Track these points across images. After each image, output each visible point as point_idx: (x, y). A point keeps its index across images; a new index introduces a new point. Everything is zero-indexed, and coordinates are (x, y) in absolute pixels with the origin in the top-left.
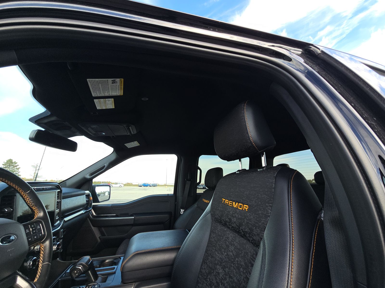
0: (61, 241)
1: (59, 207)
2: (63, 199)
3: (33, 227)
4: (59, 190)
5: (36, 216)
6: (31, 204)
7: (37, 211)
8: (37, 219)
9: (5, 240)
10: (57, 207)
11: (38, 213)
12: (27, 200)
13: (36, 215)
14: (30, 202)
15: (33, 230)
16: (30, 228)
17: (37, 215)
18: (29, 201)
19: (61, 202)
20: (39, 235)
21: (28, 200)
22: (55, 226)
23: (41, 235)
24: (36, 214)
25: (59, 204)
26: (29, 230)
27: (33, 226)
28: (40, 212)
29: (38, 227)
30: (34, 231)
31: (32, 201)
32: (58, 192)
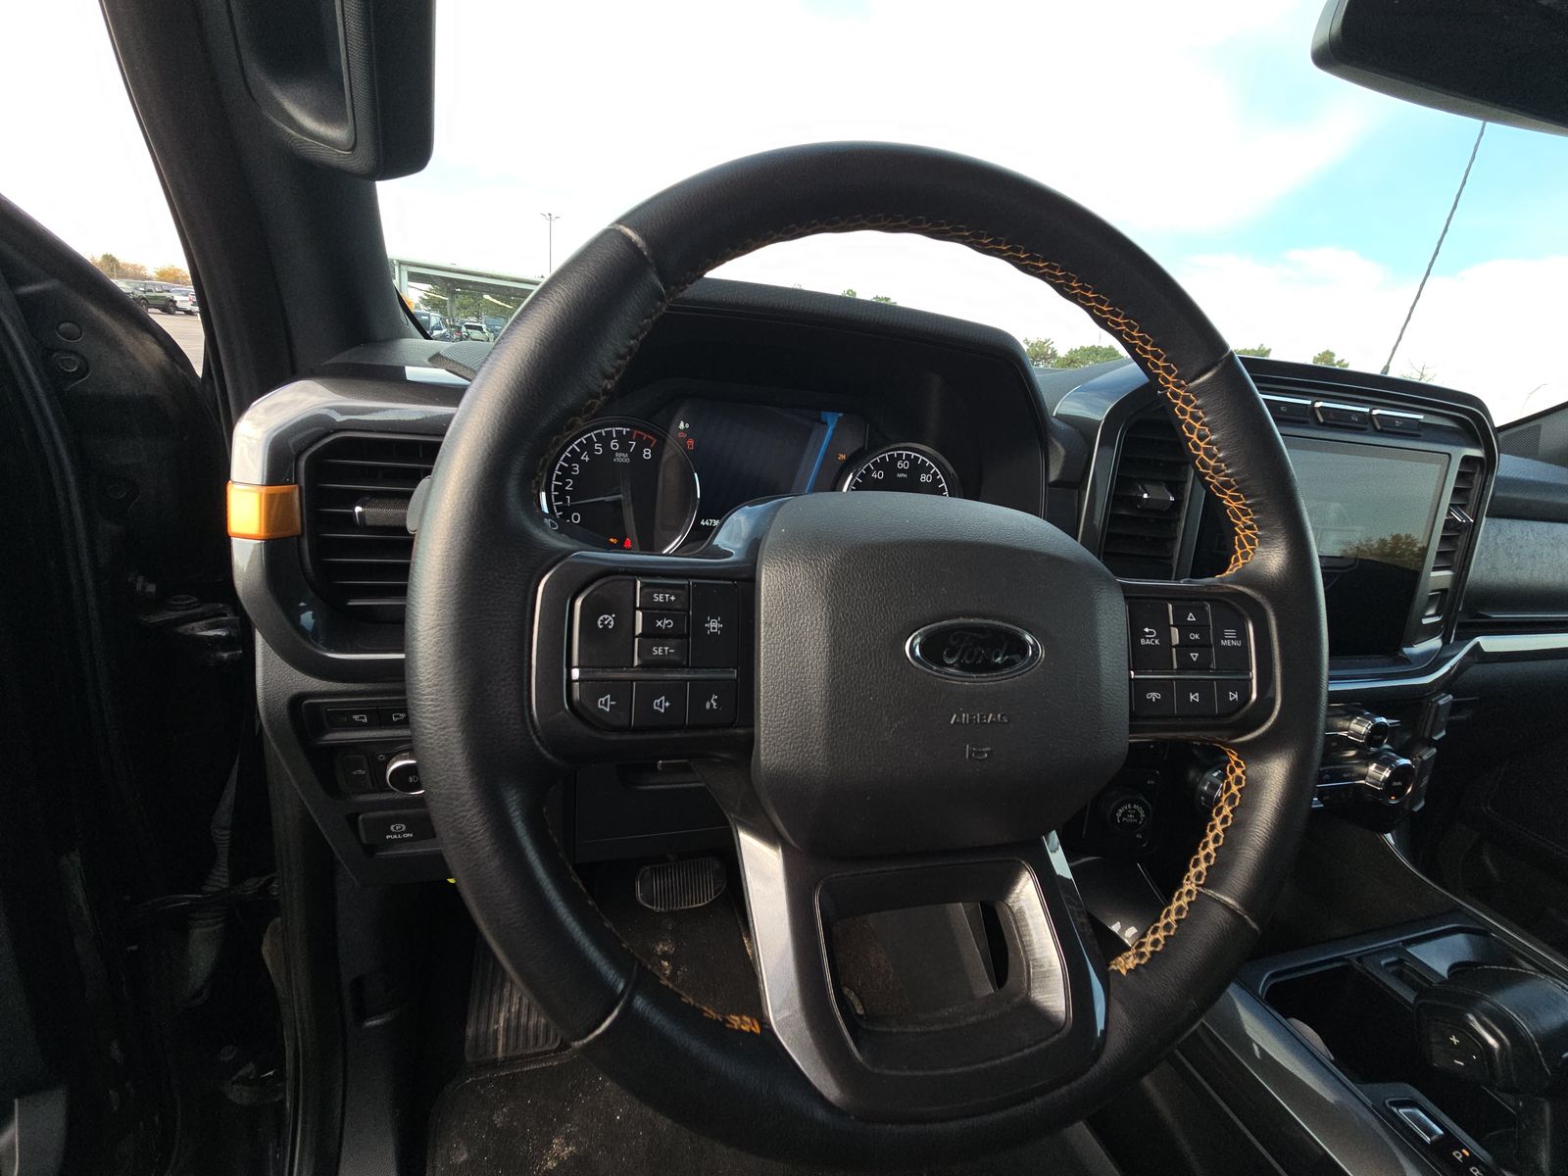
0: (1429, 754)
1: (1457, 557)
2: (1497, 521)
3: (1194, 627)
4: (1477, 453)
5: (1236, 560)
6: (1217, 470)
7: (1250, 528)
8: (1237, 583)
9: (953, 643)
10: (1440, 554)
11: (1251, 541)
12: (1195, 437)
13: (1239, 552)
14: (1212, 456)
15: (1185, 645)
16: (1172, 623)
17: (1245, 555)
18: (1202, 444)
19: (1472, 530)
20: (1224, 696)
21: (1201, 438)
22: (1407, 660)
23: (1234, 696)
24: (1242, 546)
25: (1458, 542)
26: (1165, 635)
27: (1191, 618)
28: (1263, 541)
29: (1229, 640)
30: (1194, 656)
31: (1219, 450)
32: (1467, 460)
